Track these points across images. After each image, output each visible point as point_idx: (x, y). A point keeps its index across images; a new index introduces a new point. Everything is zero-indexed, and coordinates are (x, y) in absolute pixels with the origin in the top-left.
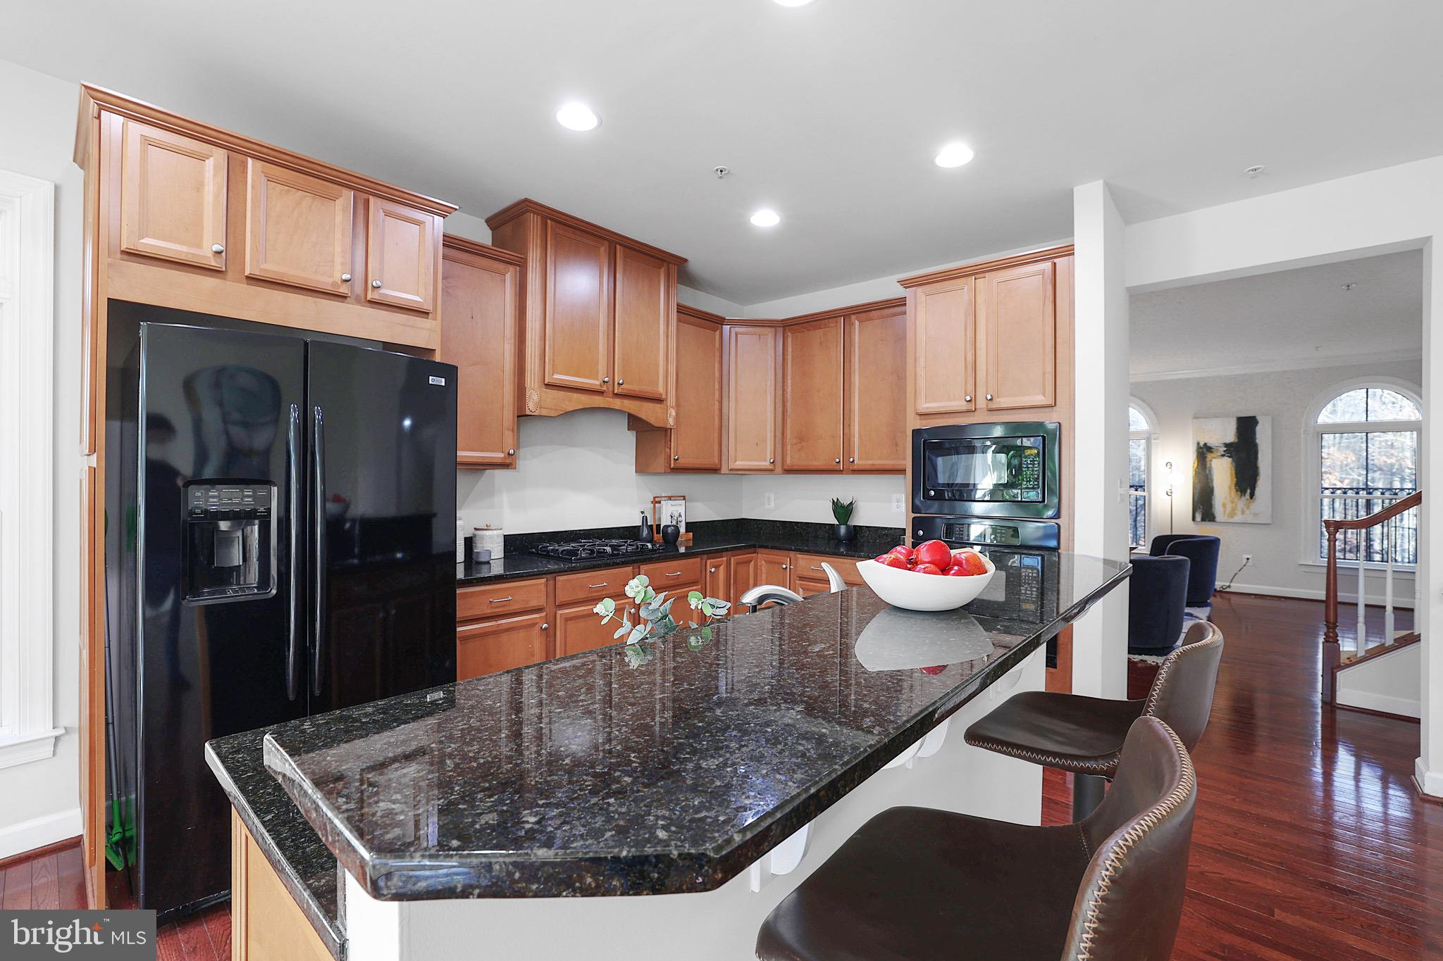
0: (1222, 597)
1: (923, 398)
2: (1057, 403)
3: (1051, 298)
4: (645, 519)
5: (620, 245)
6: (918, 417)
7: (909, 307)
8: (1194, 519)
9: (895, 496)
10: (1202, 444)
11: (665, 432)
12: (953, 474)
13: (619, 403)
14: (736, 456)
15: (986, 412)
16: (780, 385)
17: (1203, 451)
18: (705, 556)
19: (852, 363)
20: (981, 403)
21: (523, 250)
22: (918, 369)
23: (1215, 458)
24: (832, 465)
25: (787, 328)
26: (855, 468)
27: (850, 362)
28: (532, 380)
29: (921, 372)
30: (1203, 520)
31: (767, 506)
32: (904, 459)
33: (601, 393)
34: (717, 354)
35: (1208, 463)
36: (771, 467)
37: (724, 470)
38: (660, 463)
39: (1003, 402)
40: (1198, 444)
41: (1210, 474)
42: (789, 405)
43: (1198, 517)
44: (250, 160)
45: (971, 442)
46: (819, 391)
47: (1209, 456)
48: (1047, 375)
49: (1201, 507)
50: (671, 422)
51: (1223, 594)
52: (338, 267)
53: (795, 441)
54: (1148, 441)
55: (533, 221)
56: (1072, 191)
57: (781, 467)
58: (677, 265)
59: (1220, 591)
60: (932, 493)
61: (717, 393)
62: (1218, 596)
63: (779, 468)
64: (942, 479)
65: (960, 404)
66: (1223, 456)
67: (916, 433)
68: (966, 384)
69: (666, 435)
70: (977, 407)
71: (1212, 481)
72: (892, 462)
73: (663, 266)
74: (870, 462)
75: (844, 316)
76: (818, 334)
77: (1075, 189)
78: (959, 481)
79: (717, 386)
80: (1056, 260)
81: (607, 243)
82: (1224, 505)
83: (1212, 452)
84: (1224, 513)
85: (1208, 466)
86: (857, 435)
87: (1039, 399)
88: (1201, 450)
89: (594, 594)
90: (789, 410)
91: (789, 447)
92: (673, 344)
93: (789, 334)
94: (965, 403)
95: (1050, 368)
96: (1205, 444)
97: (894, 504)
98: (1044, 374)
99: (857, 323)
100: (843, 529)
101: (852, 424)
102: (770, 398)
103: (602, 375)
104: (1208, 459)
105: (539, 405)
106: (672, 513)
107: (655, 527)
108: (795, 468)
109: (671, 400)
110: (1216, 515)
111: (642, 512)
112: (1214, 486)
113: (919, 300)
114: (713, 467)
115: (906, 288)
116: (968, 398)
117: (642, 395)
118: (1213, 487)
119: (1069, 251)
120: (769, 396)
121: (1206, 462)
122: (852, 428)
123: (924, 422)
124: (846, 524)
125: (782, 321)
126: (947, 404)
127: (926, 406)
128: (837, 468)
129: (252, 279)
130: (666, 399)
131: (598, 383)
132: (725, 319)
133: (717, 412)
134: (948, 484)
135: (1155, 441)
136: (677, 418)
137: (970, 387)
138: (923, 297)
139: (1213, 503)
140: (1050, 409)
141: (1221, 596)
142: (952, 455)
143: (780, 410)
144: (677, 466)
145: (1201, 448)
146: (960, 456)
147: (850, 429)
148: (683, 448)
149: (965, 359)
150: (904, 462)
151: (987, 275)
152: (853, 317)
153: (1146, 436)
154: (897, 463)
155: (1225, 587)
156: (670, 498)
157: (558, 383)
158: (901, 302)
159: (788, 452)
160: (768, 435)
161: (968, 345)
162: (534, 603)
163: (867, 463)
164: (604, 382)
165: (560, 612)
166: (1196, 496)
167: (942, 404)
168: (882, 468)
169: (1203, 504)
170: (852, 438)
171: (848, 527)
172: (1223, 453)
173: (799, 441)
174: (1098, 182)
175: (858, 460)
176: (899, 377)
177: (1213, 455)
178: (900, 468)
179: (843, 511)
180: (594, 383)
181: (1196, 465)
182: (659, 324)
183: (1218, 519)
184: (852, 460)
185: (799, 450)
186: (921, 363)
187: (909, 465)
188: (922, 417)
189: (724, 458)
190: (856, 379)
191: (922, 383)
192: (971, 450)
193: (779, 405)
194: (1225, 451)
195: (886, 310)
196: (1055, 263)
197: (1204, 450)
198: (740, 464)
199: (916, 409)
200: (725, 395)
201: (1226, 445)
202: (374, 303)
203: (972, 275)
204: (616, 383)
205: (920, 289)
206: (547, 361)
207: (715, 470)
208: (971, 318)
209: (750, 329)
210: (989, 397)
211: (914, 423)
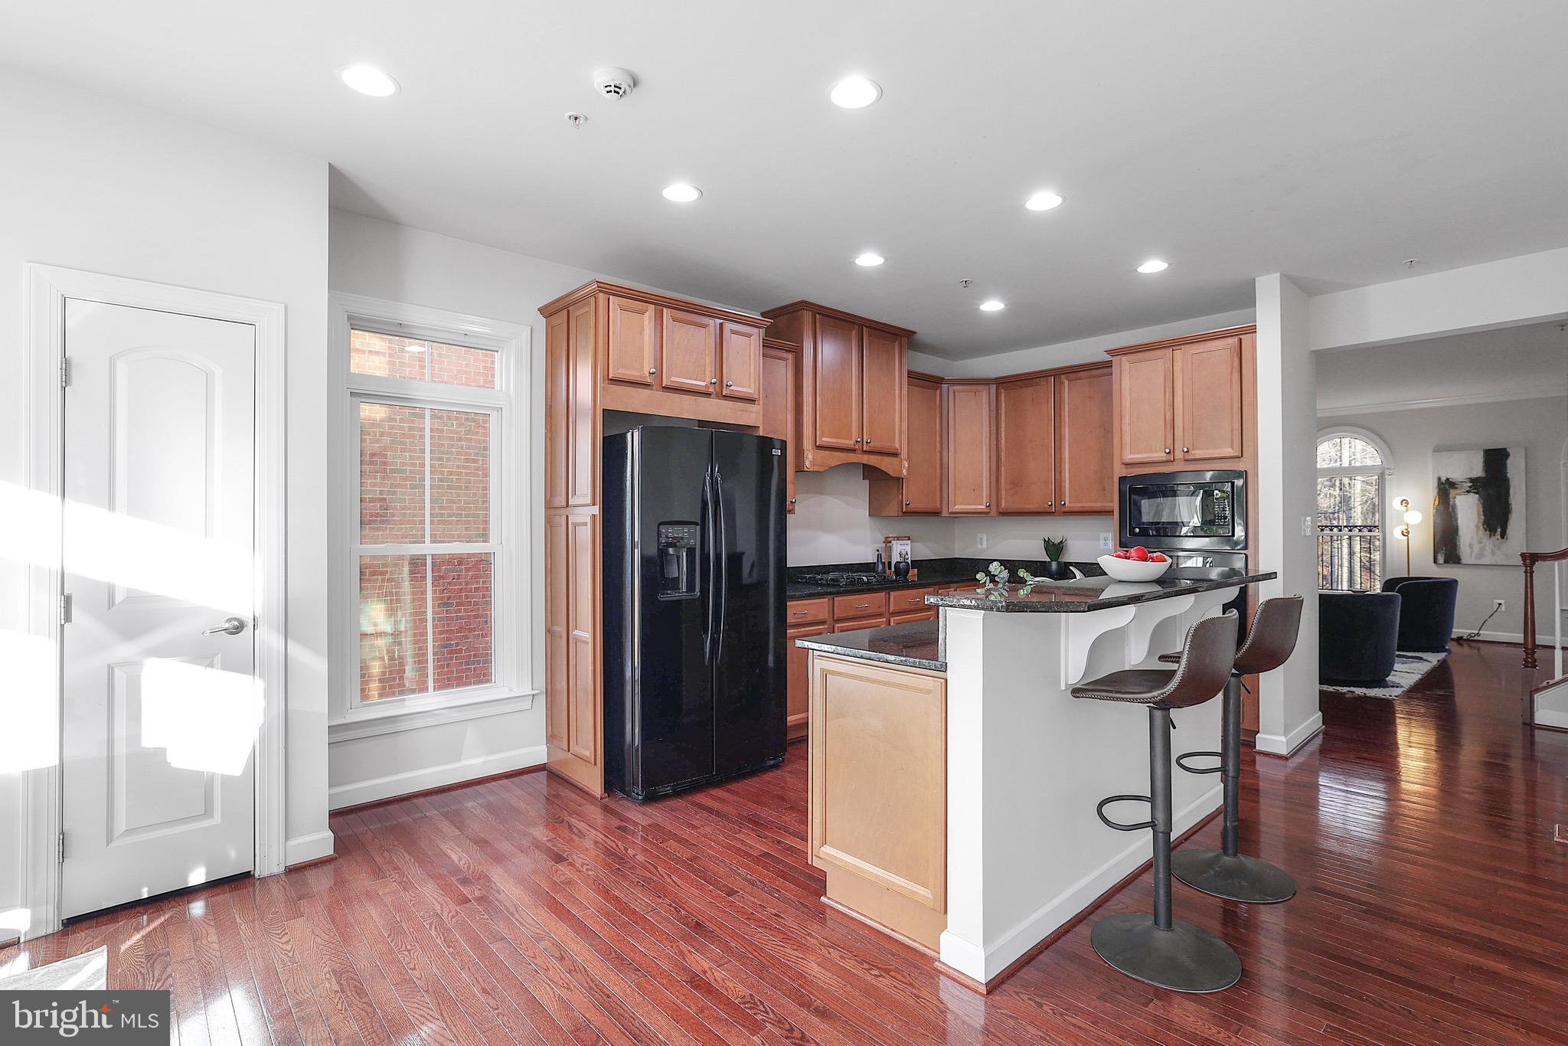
0: (1470, 647)
1: (1128, 451)
2: (1244, 454)
3: (1238, 368)
4: (879, 556)
5: (866, 326)
6: (1124, 466)
7: (1115, 369)
8: (1435, 561)
9: (1102, 535)
10: (1443, 479)
11: (899, 480)
12: (1158, 513)
13: (866, 458)
14: (955, 501)
15: (1183, 462)
16: (994, 437)
17: (1445, 487)
18: (937, 587)
19: (1062, 418)
20: (1179, 455)
21: (800, 341)
22: (1123, 426)
23: (1459, 494)
24: (1044, 507)
25: (1001, 386)
26: (1066, 510)
27: (1060, 416)
28: (807, 444)
29: (1126, 428)
30: (1446, 562)
31: (979, 546)
32: (1112, 501)
33: (853, 451)
34: (938, 411)
35: (1451, 500)
36: (988, 510)
37: (945, 513)
38: (893, 509)
39: (1198, 453)
40: (1439, 479)
41: (1454, 511)
42: (1003, 454)
43: (1441, 560)
44: (665, 310)
45: (1173, 487)
46: (1031, 442)
47: (1452, 492)
48: (1235, 432)
49: (1444, 548)
50: (904, 472)
51: (1472, 644)
52: (708, 374)
53: (1008, 487)
54: (1382, 477)
55: (807, 316)
56: (1254, 279)
57: (995, 509)
58: (908, 337)
59: (1468, 640)
60: (1137, 530)
61: (938, 445)
62: (1465, 645)
63: (994, 512)
64: (1146, 518)
65: (1160, 455)
66: (1468, 492)
67: (1122, 479)
68: (1165, 440)
69: (899, 484)
70: (1176, 458)
71: (1456, 520)
72: (1099, 504)
73: (897, 340)
74: (1080, 505)
75: (1054, 376)
76: (1028, 392)
77: (1256, 279)
78: (1164, 519)
79: (938, 439)
80: (1241, 337)
81: (856, 327)
82: (1471, 546)
83: (1456, 488)
84: (1471, 555)
85: (1451, 503)
86: (1067, 481)
87: (1229, 452)
88: (1442, 486)
89: (860, 613)
90: (1003, 459)
91: (1003, 492)
92: (905, 406)
93: (1002, 390)
94: (1165, 455)
95: (1237, 426)
96: (1448, 479)
97: (1102, 542)
98: (1232, 430)
99: (1066, 382)
100: (1054, 565)
101: (1063, 471)
102: (985, 448)
103: (855, 437)
104: (1451, 496)
105: (813, 463)
106: (902, 550)
107: (886, 563)
108: (1009, 511)
109: (904, 455)
110: (1462, 557)
111: (878, 551)
112: (1460, 524)
113: (1124, 365)
114: (935, 511)
115: (1112, 356)
116: (1168, 451)
117: (884, 450)
118: (1457, 526)
119: (1252, 330)
120: (984, 447)
121: (1449, 499)
122: (1063, 475)
123: (1129, 470)
124: (1056, 560)
125: (996, 379)
126: (1149, 455)
127: (1129, 457)
128: (1049, 510)
129: (667, 389)
130: (901, 454)
131: (852, 443)
132: (944, 379)
133: (938, 462)
134: (1152, 523)
135: (1389, 477)
136: (908, 470)
137: (1170, 441)
138: (1128, 364)
139: (1458, 543)
140: (1237, 460)
141: (1468, 645)
142: (1157, 497)
143: (994, 459)
144: (909, 510)
145: (1442, 483)
146: (1166, 498)
147: (1061, 476)
148: (913, 496)
149: (1165, 418)
150: (1111, 504)
151: (1183, 347)
152: (1063, 377)
153: (1380, 471)
154: (1107, 505)
155: (1473, 635)
156: (898, 538)
157: (825, 444)
158: (1108, 365)
159: (1003, 496)
160: (984, 482)
161: (1167, 405)
162: (821, 617)
163: (1077, 506)
164: (857, 441)
165: (837, 625)
166: (1438, 537)
167: (1144, 455)
168: (1090, 509)
169: (1446, 544)
170: (1063, 484)
171: (1059, 563)
172: (1468, 489)
173: (1013, 486)
174: (1275, 274)
175: (1068, 502)
176: (1106, 429)
177: (1458, 491)
178: (1108, 509)
179: (1055, 549)
180: (849, 443)
181: (1437, 503)
182: (895, 390)
183: (1464, 561)
184: (1063, 503)
185: (1014, 494)
186: (1126, 420)
187: (1116, 506)
188: (1128, 466)
189: (945, 502)
190: (1066, 432)
191: (1127, 438)
192: (1174, 494)
193: (994, 454)
194: (1470, 487)
195: (1093, 371)
196: (1241, 339)
197: (1447, 487)
198: (959, 507)
199: (1122, 460)
200: (945, 447)
201: (1472, 480)
202: (726, 397)
203: (1171, 346)
204: (865, 442)
205: (1124, 358)
206: (818, 427)
207: (936, 513)
208: (1169, 384)
209: (967, 387)
210: (1186, 450)
211: (1119, 471)
